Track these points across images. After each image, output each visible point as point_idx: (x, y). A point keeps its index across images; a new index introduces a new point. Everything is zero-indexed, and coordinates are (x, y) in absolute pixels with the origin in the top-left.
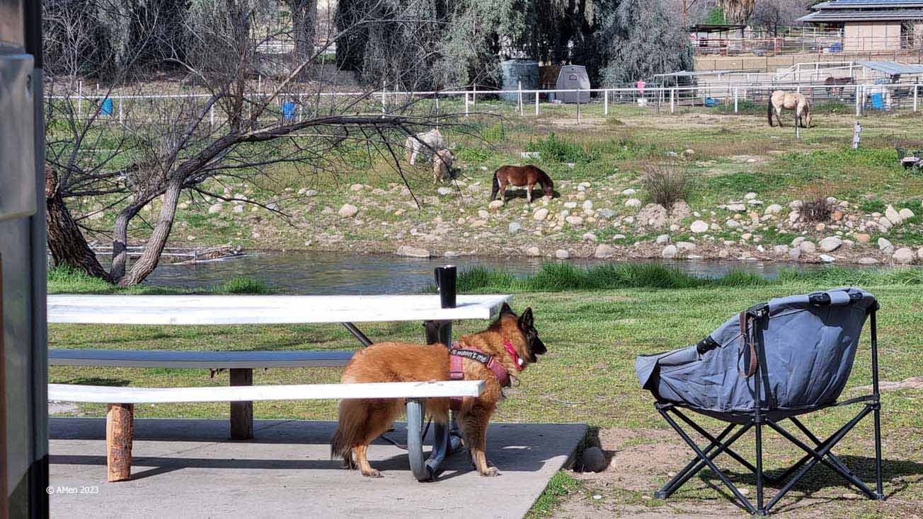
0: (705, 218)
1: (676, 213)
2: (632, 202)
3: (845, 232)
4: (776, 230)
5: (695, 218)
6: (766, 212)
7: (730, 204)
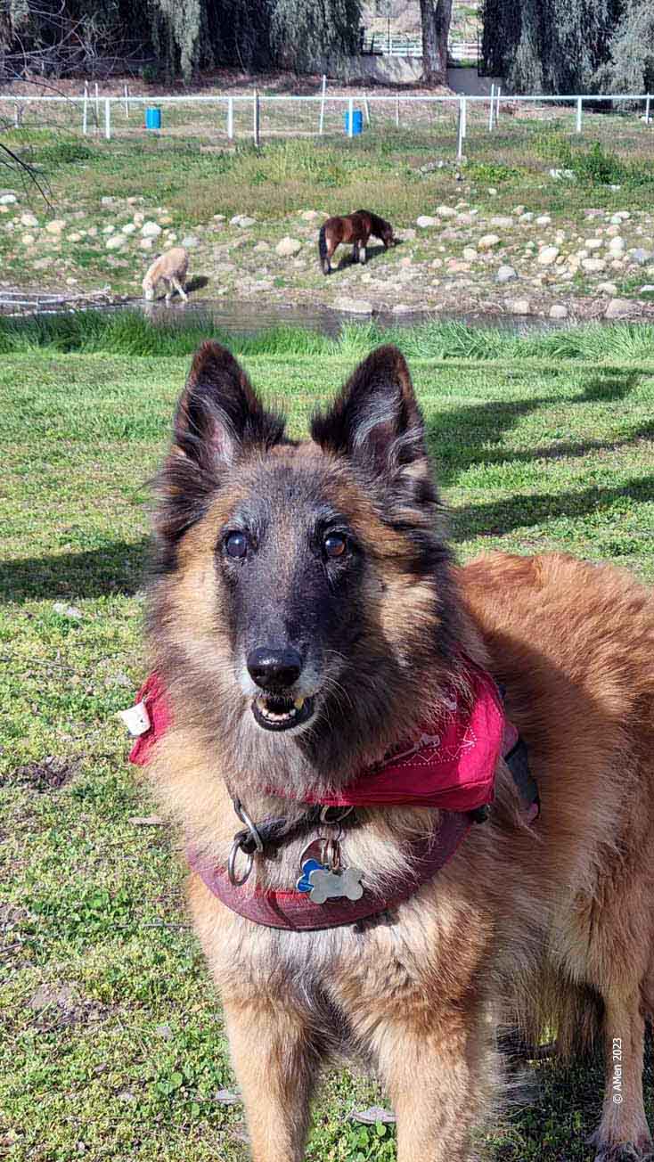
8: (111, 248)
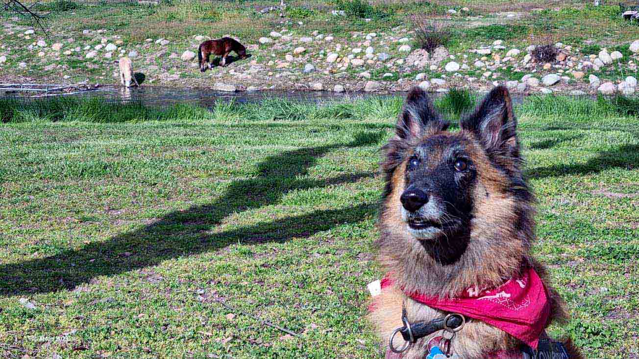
0: (459, 60)
1: (436, 56)
2: (405, 48)
3: (565, 70)
4: (512, 69)
5: (450, 60)
6: (507, 55)
7: (479, 49)
8: (89, 58)
